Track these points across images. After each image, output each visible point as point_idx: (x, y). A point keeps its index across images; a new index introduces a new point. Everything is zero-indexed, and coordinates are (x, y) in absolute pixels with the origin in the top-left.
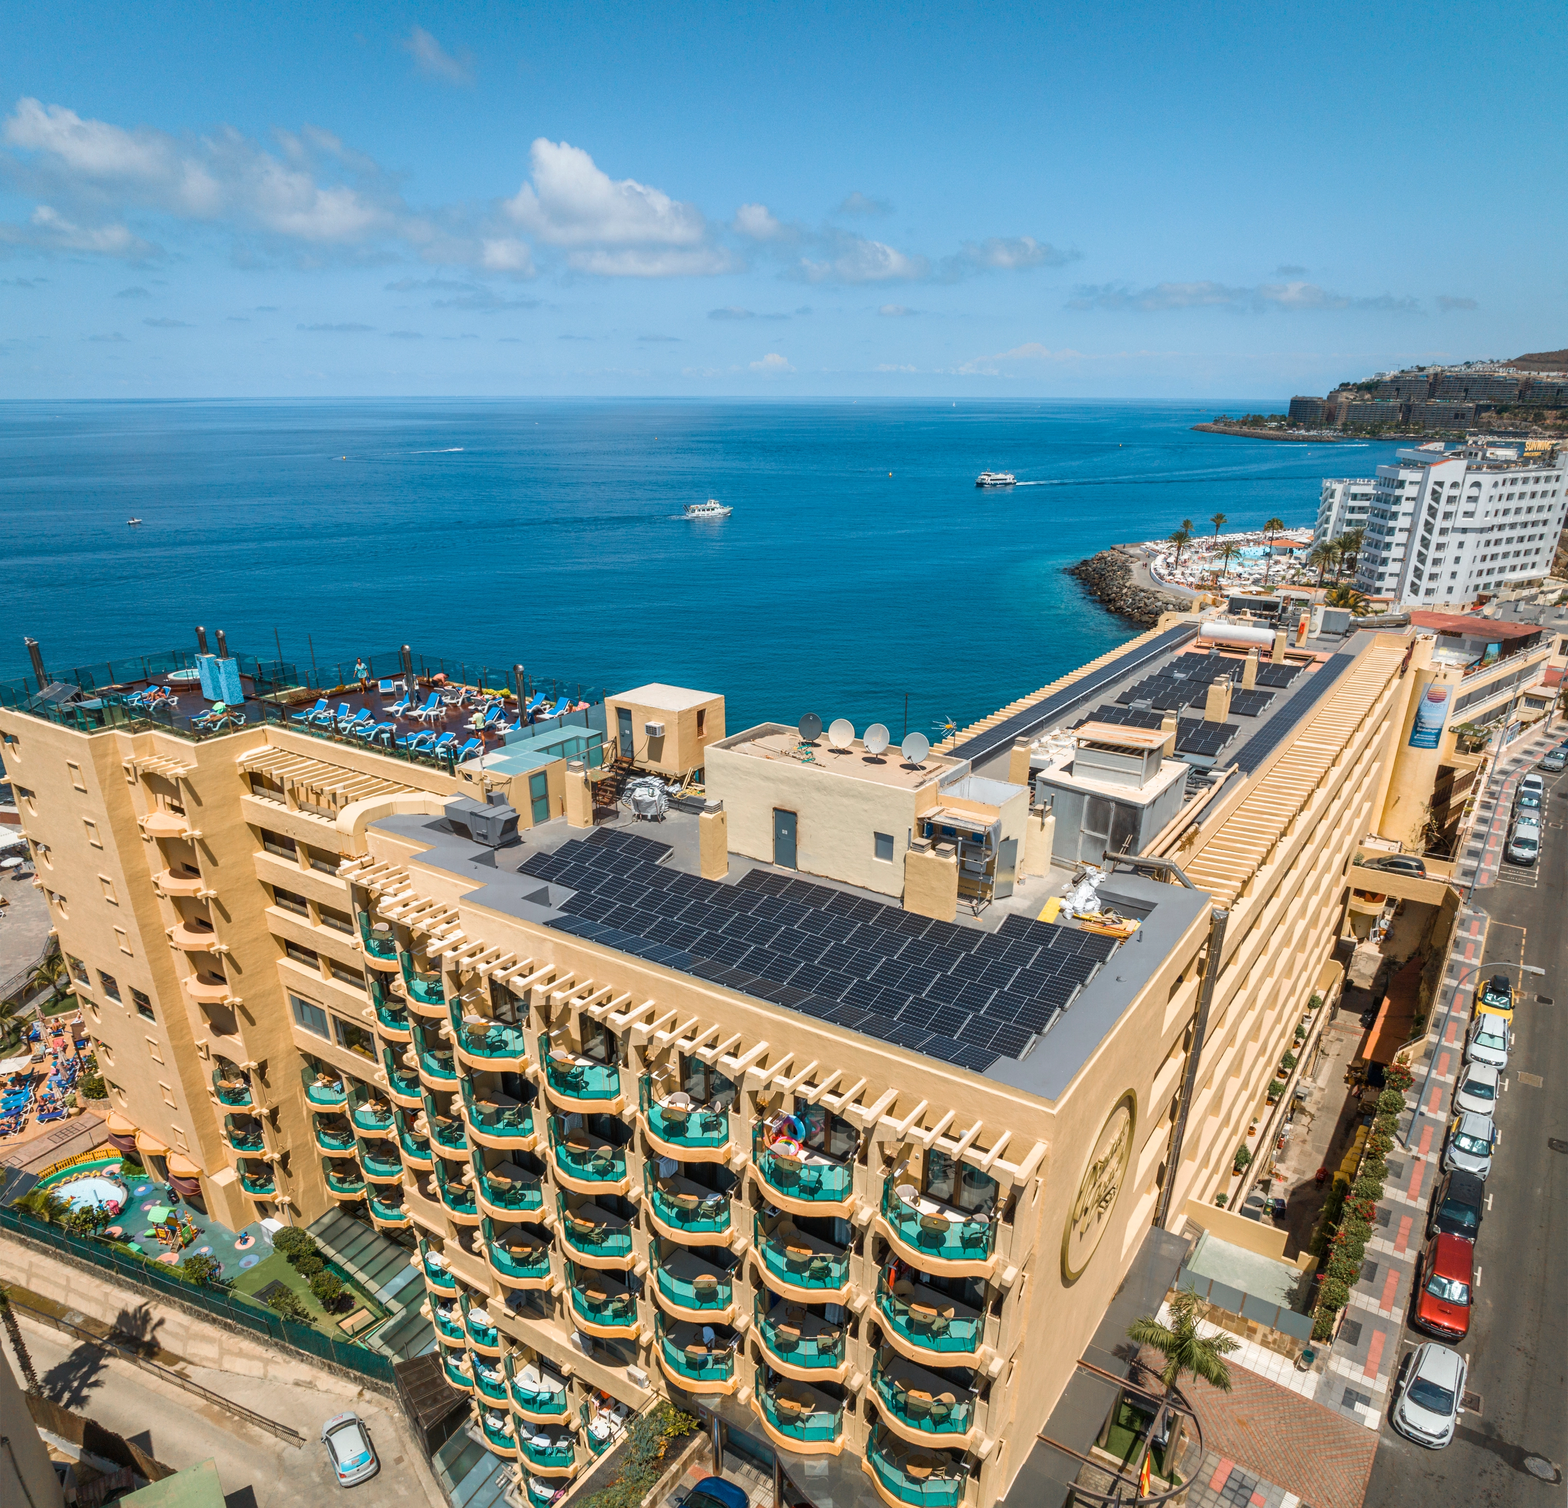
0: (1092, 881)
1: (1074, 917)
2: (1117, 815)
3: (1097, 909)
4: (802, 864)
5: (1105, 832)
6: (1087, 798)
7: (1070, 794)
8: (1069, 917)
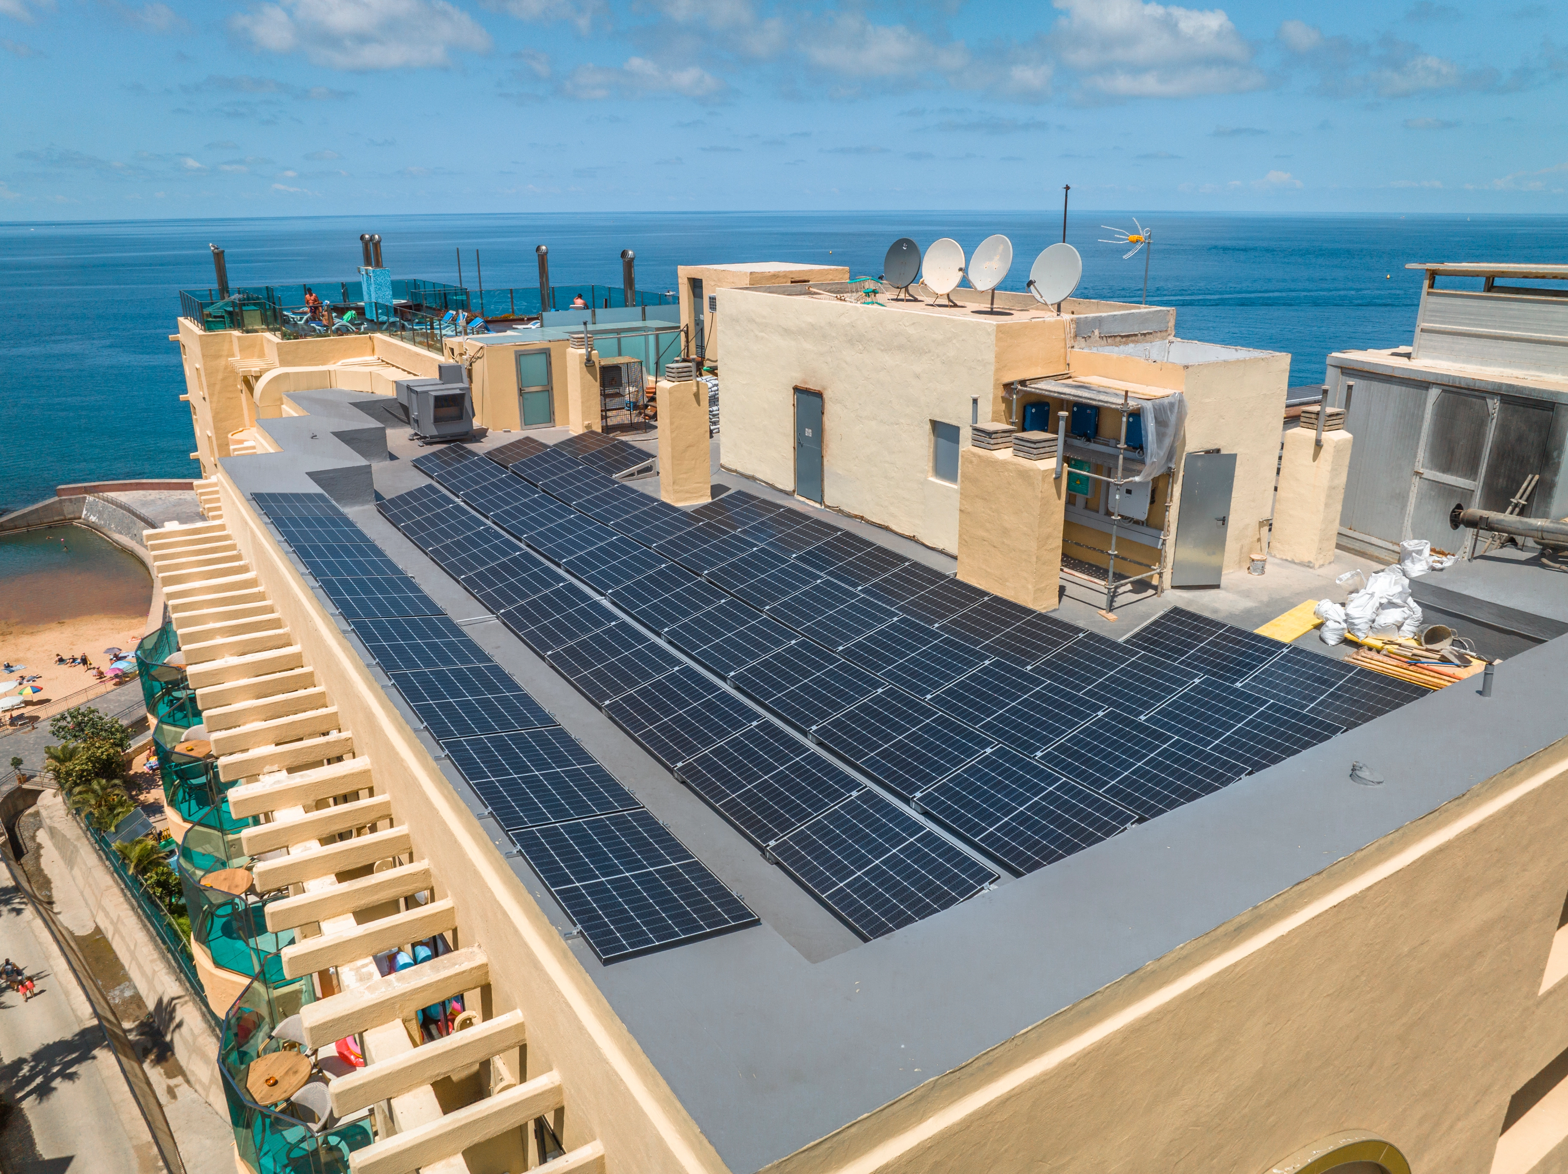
0: (1408, 565)
1: (1346, 641)
2: (1503, 428)
3: (1409, 628)
4: (832, 495)
5: (1471, 471)
6: (1434, 394)
7: (1396, 389)
8: (1332, 639)
